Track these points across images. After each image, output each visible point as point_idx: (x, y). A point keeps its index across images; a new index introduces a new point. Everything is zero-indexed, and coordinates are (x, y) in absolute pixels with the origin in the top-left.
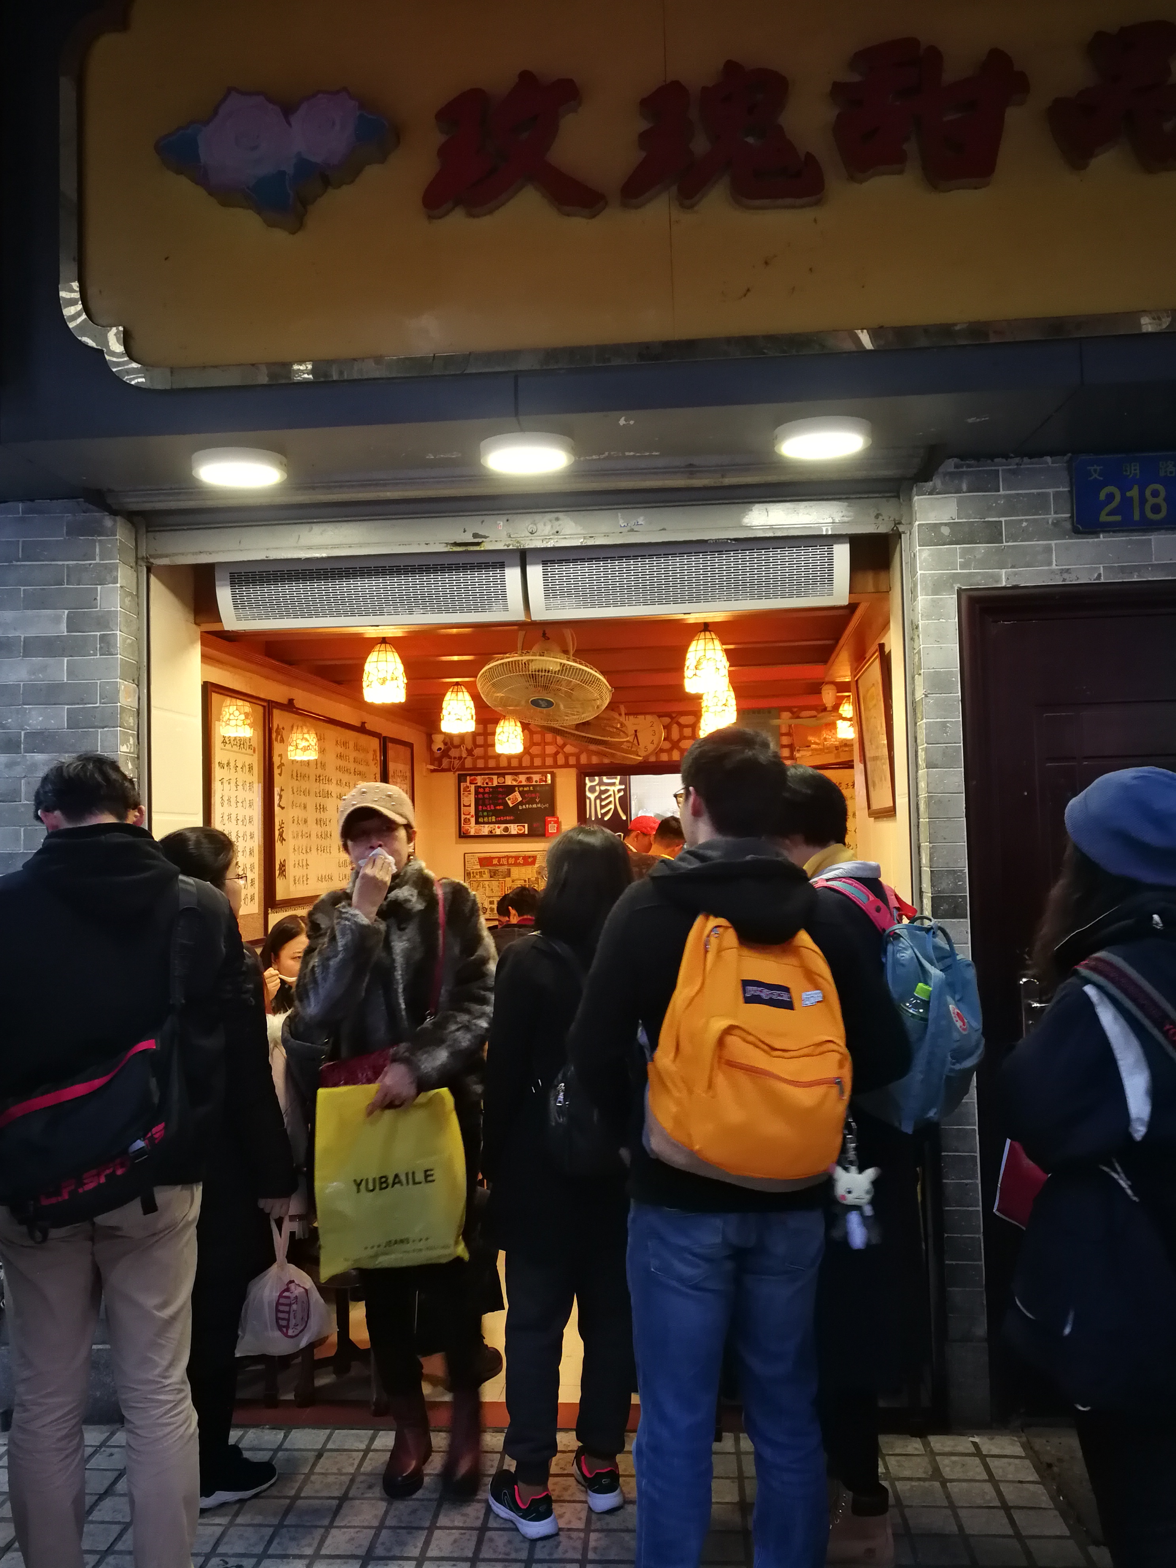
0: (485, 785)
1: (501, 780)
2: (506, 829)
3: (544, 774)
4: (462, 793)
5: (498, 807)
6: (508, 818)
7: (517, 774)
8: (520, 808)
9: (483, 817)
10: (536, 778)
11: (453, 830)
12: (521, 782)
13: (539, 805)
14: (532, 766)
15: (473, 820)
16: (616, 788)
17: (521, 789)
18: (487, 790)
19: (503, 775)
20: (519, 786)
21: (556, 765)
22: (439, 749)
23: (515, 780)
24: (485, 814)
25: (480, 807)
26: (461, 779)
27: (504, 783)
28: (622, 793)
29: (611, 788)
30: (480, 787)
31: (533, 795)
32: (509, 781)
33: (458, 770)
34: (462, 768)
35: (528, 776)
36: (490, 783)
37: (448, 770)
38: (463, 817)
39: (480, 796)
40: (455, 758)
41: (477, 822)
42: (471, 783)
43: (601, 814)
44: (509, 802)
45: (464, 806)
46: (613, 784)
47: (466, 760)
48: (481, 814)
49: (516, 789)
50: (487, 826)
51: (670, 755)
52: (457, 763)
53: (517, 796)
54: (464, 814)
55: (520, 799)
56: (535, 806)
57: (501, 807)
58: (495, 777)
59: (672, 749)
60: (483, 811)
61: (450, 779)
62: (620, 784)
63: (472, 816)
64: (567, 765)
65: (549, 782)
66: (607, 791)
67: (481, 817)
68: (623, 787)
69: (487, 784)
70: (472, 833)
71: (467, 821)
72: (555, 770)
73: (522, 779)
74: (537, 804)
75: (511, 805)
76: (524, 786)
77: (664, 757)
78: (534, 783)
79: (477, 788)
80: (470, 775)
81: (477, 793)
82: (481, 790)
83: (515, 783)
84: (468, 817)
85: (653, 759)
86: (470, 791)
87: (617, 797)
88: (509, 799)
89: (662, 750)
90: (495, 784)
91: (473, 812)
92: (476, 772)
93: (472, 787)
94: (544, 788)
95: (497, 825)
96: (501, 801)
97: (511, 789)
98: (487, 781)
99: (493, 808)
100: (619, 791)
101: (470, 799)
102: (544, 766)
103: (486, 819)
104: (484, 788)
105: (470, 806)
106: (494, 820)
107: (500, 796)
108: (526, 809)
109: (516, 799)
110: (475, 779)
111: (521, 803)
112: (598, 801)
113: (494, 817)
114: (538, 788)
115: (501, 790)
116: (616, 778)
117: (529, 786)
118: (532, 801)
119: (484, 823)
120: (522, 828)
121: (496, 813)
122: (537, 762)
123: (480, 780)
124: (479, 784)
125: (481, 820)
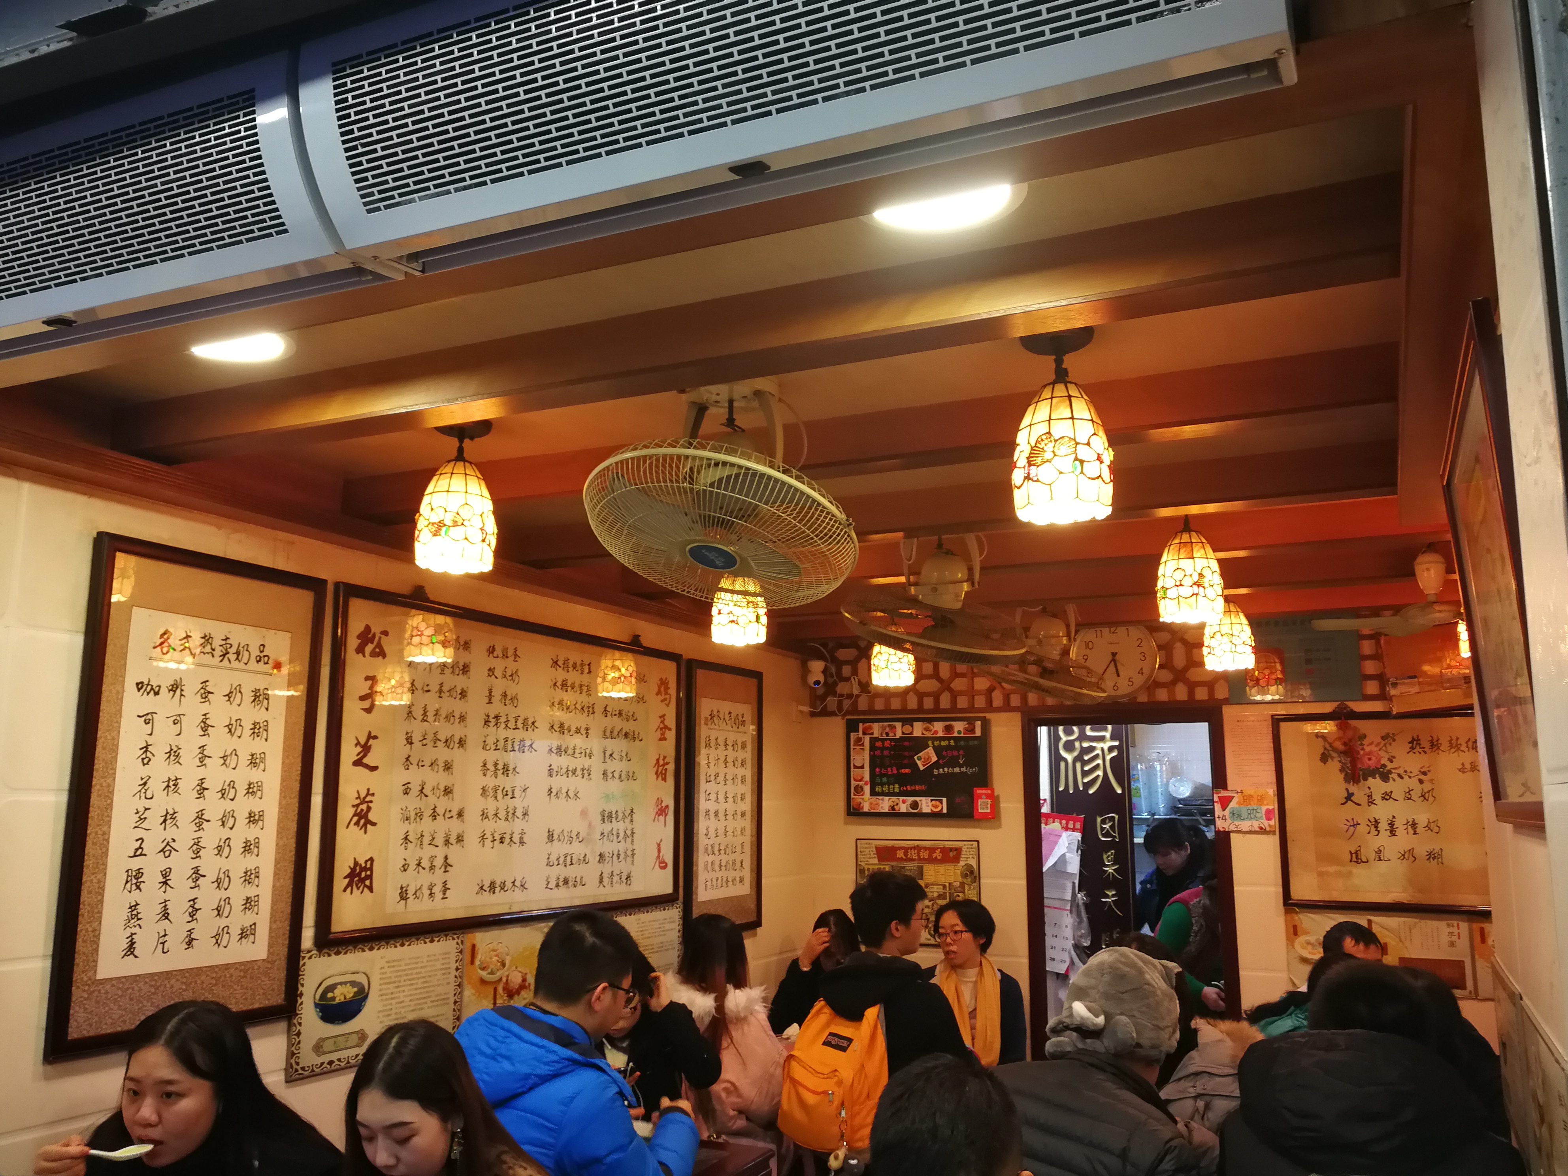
0: (885, 737)
1: (907, 729)
2: (915, 805)
3: (971, 722)
4: (852, 747)
5: (903, 771)
6: (917, 787)
7: (930, 720)
8: (935, 772)
9: (882, 784)
10: (959, 727)
11: (841, 804)
12: (936, 732)
13: (964, 769)
14: (954, 708)
15: (867, 789)
16: (1106, 746)
17: (936, 743)
18: (887, 744)
19: (909, 722)
20: (934, 739)
21: (990, 707)
22: (817, 682)
23: (927, 729)
24: (885, 780)
25: (878, 770)
26: (851, 727)
27: (911, 733)
28: (1115, 754)
29: (1098, 745)
30: (877, 739)
31: (955, 753)
32: (918, 730)
33: (848, 713)
34: (854, 710)
35: (947, 723)
36: (891, 734)
37: (832, 714)
38: (853, 783)
39: (878, 753)
40: (841, 695)
41: (873, 793)
42: (864, 734)
43: (1084, 784)
44: (919, 763)
45: (855, 767)
46: (1102, 739)
47: (860, 700)
48: (878, 780)
49: (930, 743)
50: (886, 798)
51: (1172, 692)
52: (847, 704)
53: (930, 755)
54: (855, 780)
55: (934, 759)
56: (957, 770)
57: (907, 771)
58: (898, 725)
59: (1174, 682)
60: (882, 775)
61: (836, 726)
63: (866, 783)
64: (1007, 707)
65: (978, 733)
66: (1092, 749)
67: (879, 784)
69: (887, 734)
70: (866, 809)
71: (859, 790)
72: (988, 716)
73: (938, 727)
74: (961, 766)
75: (922, 768)
76: (941, 739)
77: (1162, 695)
78: (956, 735)
79: (873, 740)
80: (864, 721)
81: (873, 748)
82: (879, 744)
83: (928, 734)
84: (860, 783)
85: (1143, 698)
86: (863, 745)
87: (1108, 758)
88: (919, 759)
89: (1157, 685)
90: (899, 734)
91: (867, 777)
92: (873, 715)
93: (867, 740)
94: (971, 743)
95: (902, 798)
96: (906, 761)
97: (920, 744)
98: (888, 730)
99: (895, 772)
100: (1111, 749)
101: (862, 758)
102: (971, 708)
103: (885, 788)
104: (883, 740)
105: (862, 767)
106: (897, 790)
107: (906, 753)
108: (944, 774)
109: (929, 758)
110: (870, 728)
111: (936, 765)
112: (1078, 765)
113: (896, 786)
114: (962, 743)
115: (906, 744)
116: (1106, 730)
117: (949, 739)
118: (954, 763)
119: (883, 794)
120: (938, 803)
121: (902, 780)
122: (962, 702)
123: (877, 729)
124: (876, 735)
125: (878, 789)
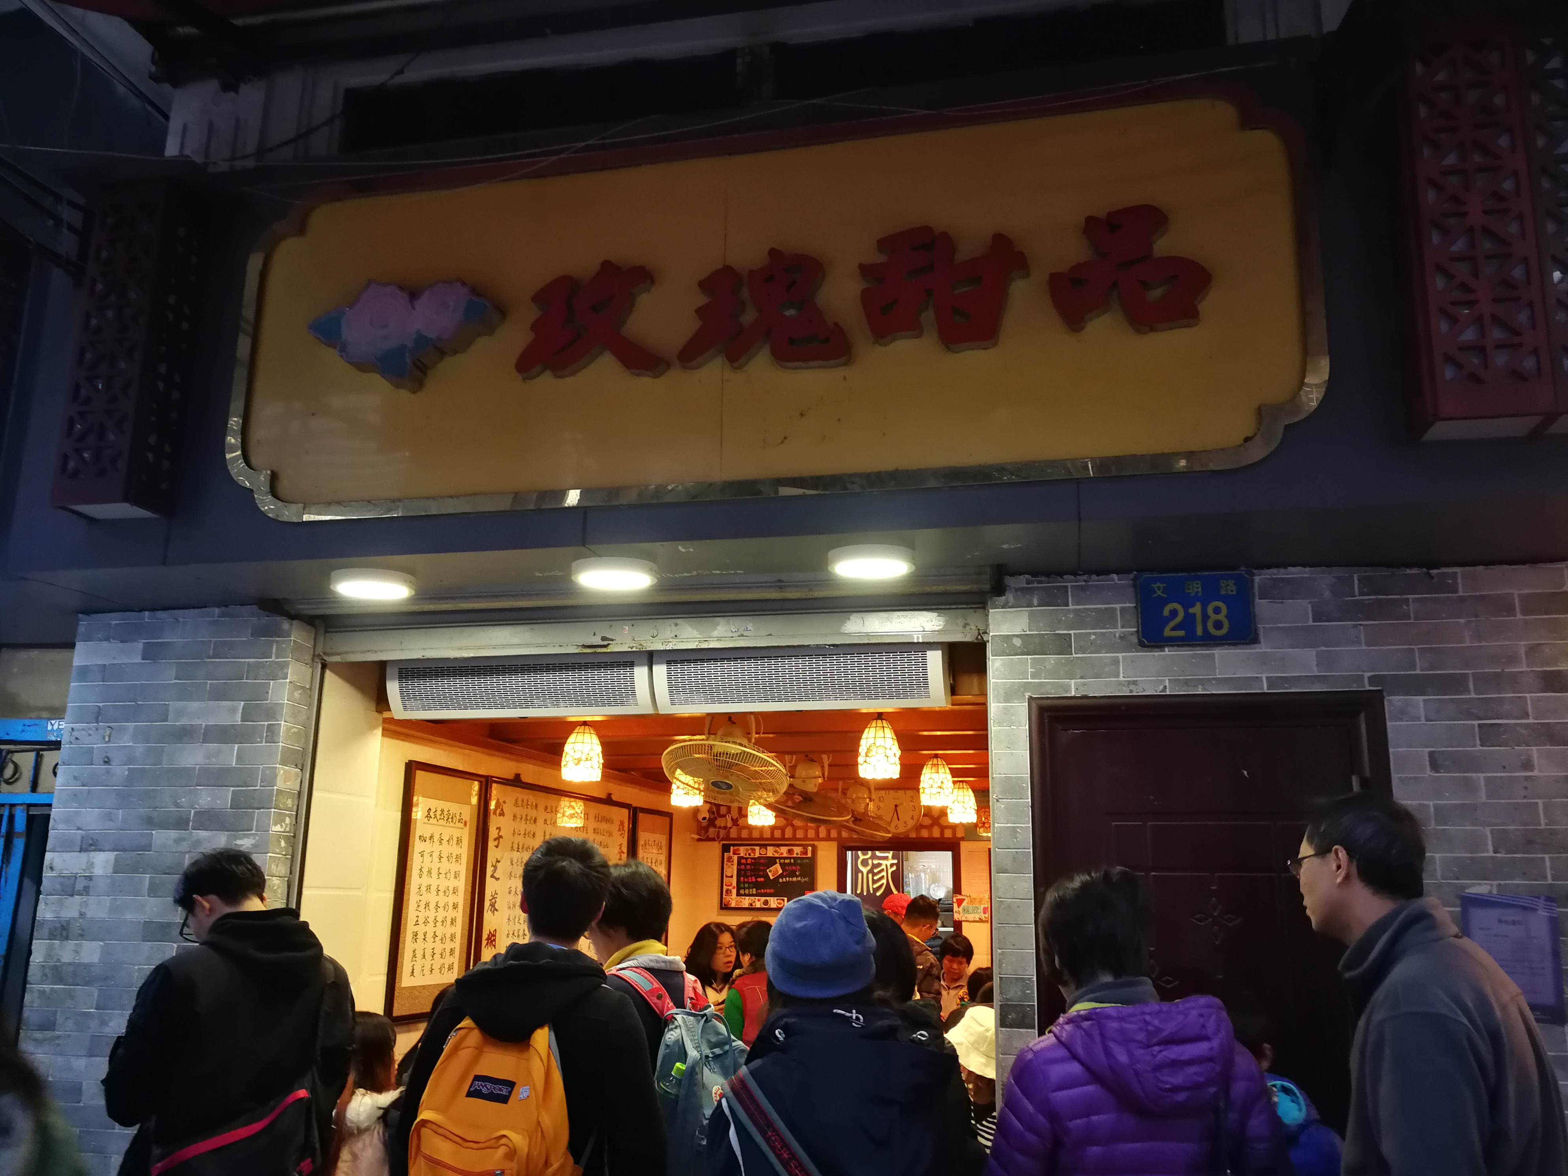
0: (748, 856)
1: (763, 851)
2: (766, 903)
3: (805, 847)
4: (725, 863)
5: (759, 879)
6: (768, 891)
7: (778, 846)
8: (781, 880)
9: (744, 889)
10: (797, 850)
11: (716, 901)
12: (782, 854)
13: (799, 879)
14: (794, 838)
15: (734, 891)
16: (889, 863)
17: (782, 861)
18: (749, 861)
19: (765, 846)
20: (780, 858)
21: (818, 838)
22: (704, 818)
23: (776, 852)
24: (746, 885)
25: (742, 878)
26: (725, 849)
27: (766, 854)
28: (894, 868)
29: (884, 862)
30: (742, 857)
31: (794, 868)
32: (770, 852)
33: (723, 840)
34: (728, 838)
35: (790, 848)
36: (752, 854)
37: (713, 840)
38: (725, 888)
39: (743, 867)
40: (720, 827)
41: (738, 894)
42: (734, 854)
43: (873, 889)
44: (770, 874)
45: (727, 876)
46: (886, 858)
47: (731, 830)
48: (742, 885)
49: (778, 860)
50: (747, 898)
51: (930, 832)
52: (722, 833)
53: (777, 869)
54: (726, 885)
55: (780, 871)
56: (795, 879)
57: (762, 879)
58: (757, 848)
59: (932, 826)
60: (744, 883)
61: (715, 848)
62: (893, 858)
63: (734, 888)
64: (828, 838)
65: (809, 855)
66: (880, 865)
67: (742, 888)
68: (895, 861)
69: (750, 855)
70: (733, 905)
71: (729, 892)
72: (816, 843)
73: (784, 850)
74: (797, 876)
75: (772, 878)
76: (785, 858)
77: (925, 834)
78: (795, 855)
79: (740, 859)
80: (734, 845)
81: (739, 863)
82: (743, 861)
83: (776, 855)
84: (730, 888)
85: (913, 835)
86: (733, 861)
87: (890, 871)
88: (770, 871)
89: (922, 826)
90: (757, 855)
91: (735, 884)
92: (741, 841)
93: (735, 858)
94: (805, 861)
95: (757, 898)
96: (761, 873)
97: (772, 861)
98: (750, 851)
99: (754, 880)
100: (892, 865)
101: (732, 870)
102: (806, 838)
103: (747, 891)
104: (747, 859)
105: (732, 877)
106: (754, 892)
107: (762, 868)
108: (786, 882)
109: (777, 871)
110: (738, 850)
111: (781, 876)
112: (870, 876)
113: (754, 889)
114: (799, 861)
115: (762, 861)
116: (889, 853)
117: (790, 858)
118: (792, 874)
119: (745, 895)
120: (781, 901)
121: (757, 885)
122: (800, 834)
123: (742, 851)
124: (742, 855)
125: (742, 892)
